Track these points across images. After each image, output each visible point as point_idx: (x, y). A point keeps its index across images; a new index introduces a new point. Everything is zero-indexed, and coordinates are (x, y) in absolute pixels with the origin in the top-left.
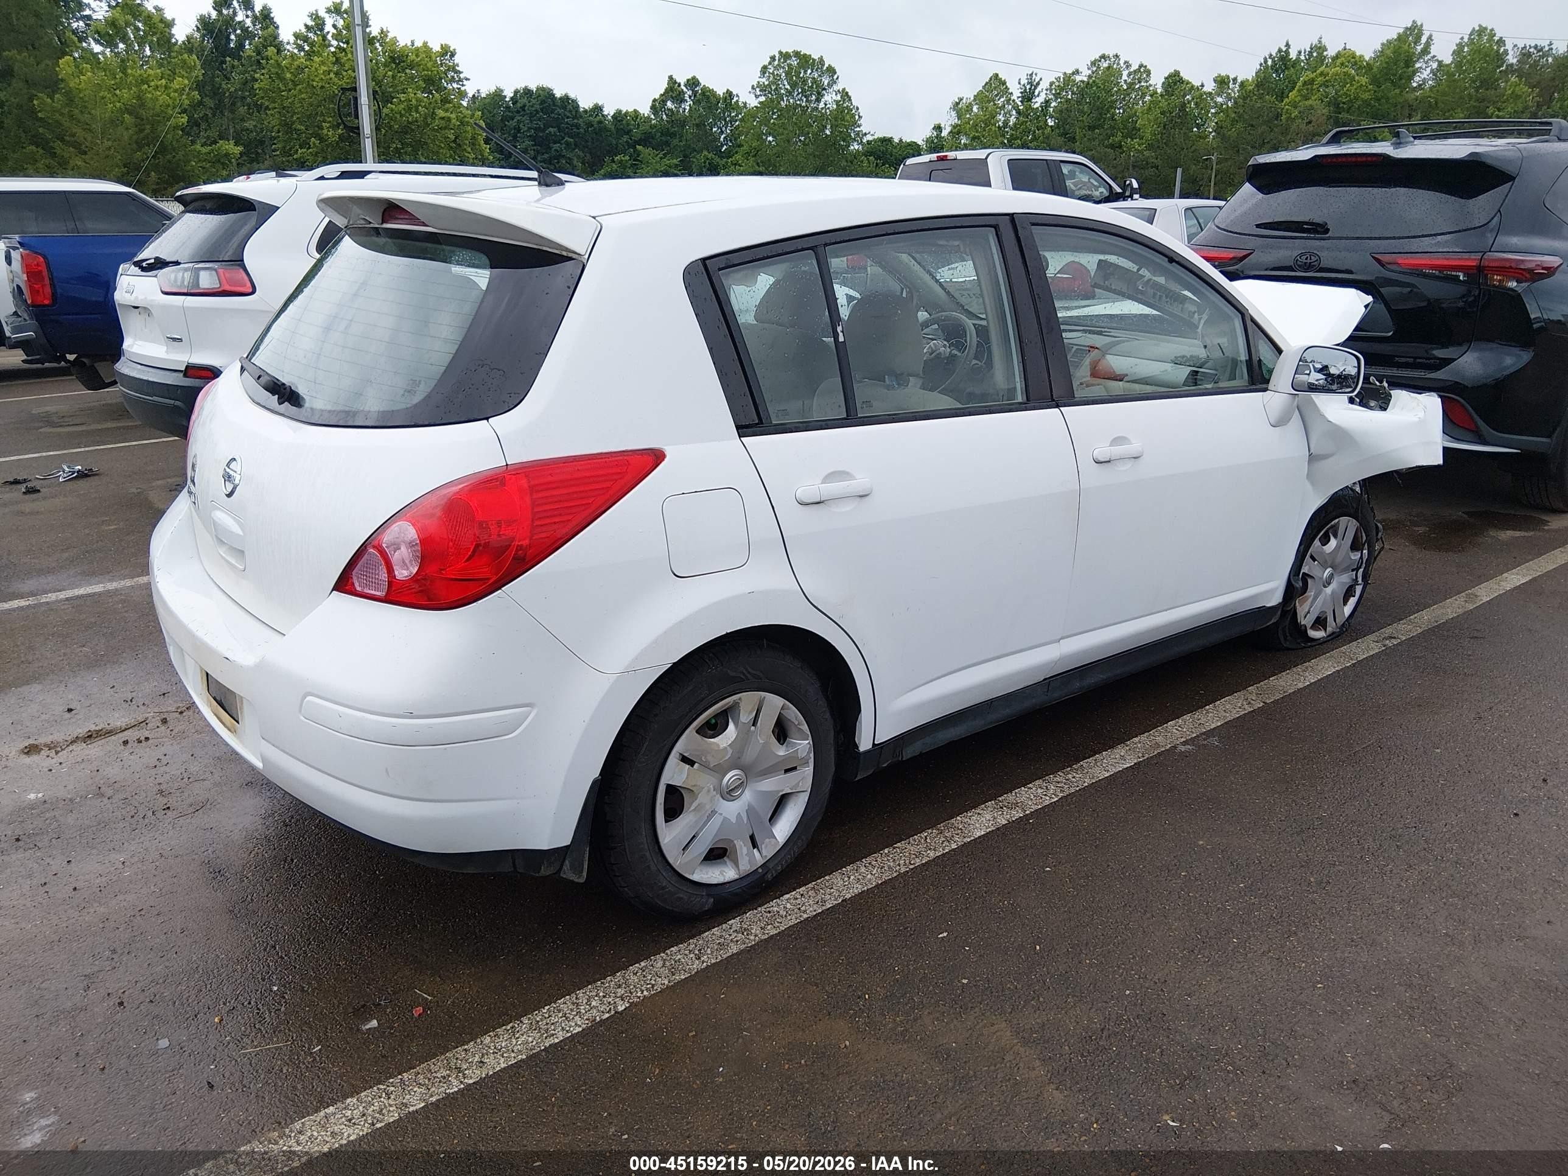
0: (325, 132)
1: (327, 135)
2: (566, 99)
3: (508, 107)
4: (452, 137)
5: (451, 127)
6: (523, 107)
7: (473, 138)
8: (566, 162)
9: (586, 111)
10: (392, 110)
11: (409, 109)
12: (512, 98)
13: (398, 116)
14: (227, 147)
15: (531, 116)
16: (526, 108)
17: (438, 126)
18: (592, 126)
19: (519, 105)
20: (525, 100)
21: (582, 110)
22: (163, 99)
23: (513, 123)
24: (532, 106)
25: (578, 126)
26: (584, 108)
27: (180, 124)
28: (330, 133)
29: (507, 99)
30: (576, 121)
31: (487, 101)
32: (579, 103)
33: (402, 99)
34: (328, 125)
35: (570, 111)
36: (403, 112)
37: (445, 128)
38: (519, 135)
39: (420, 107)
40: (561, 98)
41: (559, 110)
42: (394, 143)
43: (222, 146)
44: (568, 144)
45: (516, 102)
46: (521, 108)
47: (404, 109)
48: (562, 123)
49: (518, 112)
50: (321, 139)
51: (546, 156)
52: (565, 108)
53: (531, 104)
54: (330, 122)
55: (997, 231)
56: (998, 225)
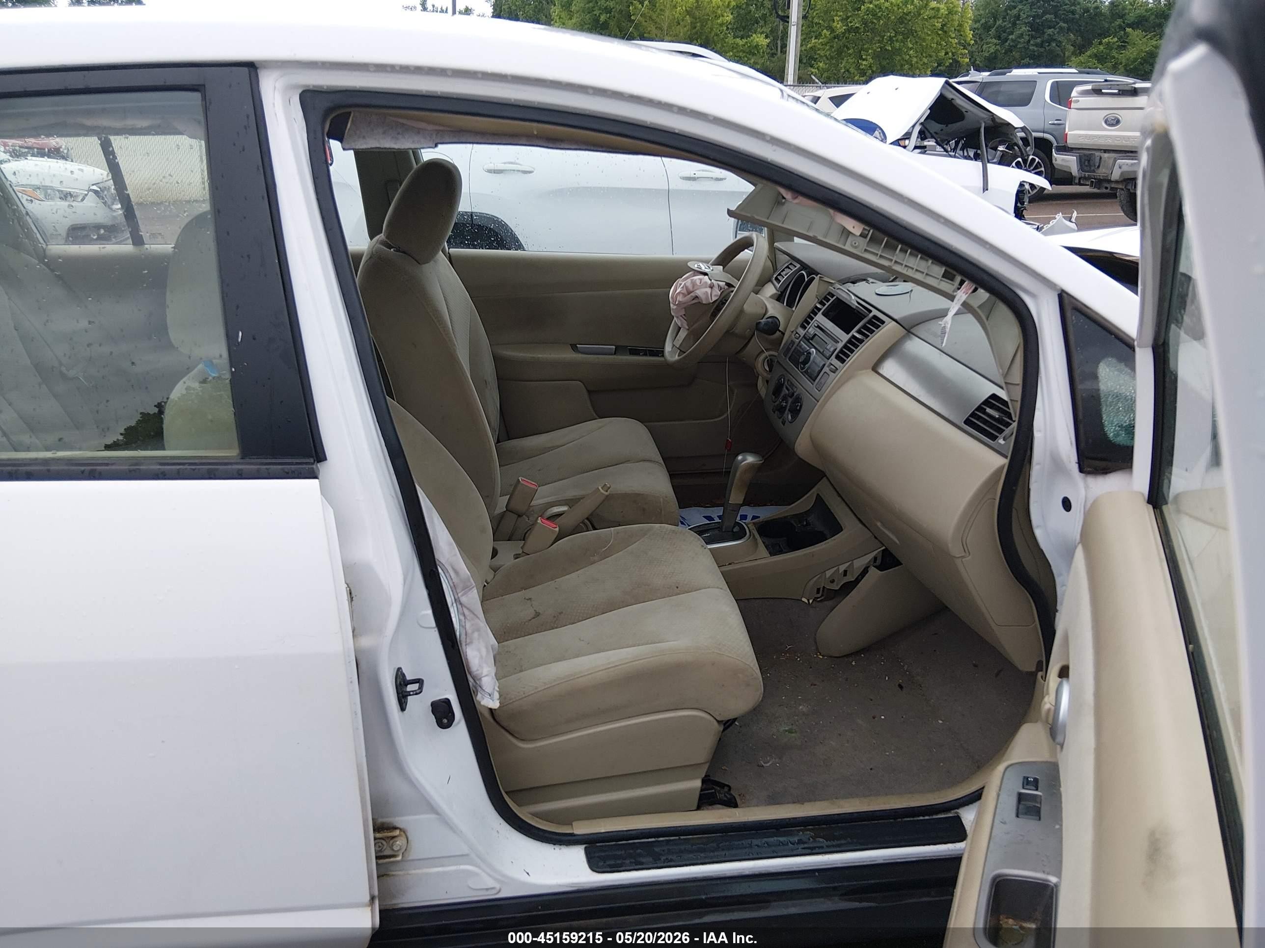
0: (835, 24)
1: (836, 27)
4: (939, 25)
5: (940, 15)
7: (960, 25)
8: (1057, 45)
13: (896, 9)
14: (757, 40)
15: (1032, 5)
17: (928, 16)
18: (1088, 12)
23: (1015, 12)
25: (1073, 12)
27: (725, 21)
28: (839, 26)
30: (1073, 7)
34: (838, 19)
37: (934, 17)
38: (1017, 22)
42: (889, 32)
43: (754, 39)
44: (1061, 29)
48: (1059, 10)
50: (832, 30)
54: (840, 16)
55: (204, 98)
56: (204, 85)
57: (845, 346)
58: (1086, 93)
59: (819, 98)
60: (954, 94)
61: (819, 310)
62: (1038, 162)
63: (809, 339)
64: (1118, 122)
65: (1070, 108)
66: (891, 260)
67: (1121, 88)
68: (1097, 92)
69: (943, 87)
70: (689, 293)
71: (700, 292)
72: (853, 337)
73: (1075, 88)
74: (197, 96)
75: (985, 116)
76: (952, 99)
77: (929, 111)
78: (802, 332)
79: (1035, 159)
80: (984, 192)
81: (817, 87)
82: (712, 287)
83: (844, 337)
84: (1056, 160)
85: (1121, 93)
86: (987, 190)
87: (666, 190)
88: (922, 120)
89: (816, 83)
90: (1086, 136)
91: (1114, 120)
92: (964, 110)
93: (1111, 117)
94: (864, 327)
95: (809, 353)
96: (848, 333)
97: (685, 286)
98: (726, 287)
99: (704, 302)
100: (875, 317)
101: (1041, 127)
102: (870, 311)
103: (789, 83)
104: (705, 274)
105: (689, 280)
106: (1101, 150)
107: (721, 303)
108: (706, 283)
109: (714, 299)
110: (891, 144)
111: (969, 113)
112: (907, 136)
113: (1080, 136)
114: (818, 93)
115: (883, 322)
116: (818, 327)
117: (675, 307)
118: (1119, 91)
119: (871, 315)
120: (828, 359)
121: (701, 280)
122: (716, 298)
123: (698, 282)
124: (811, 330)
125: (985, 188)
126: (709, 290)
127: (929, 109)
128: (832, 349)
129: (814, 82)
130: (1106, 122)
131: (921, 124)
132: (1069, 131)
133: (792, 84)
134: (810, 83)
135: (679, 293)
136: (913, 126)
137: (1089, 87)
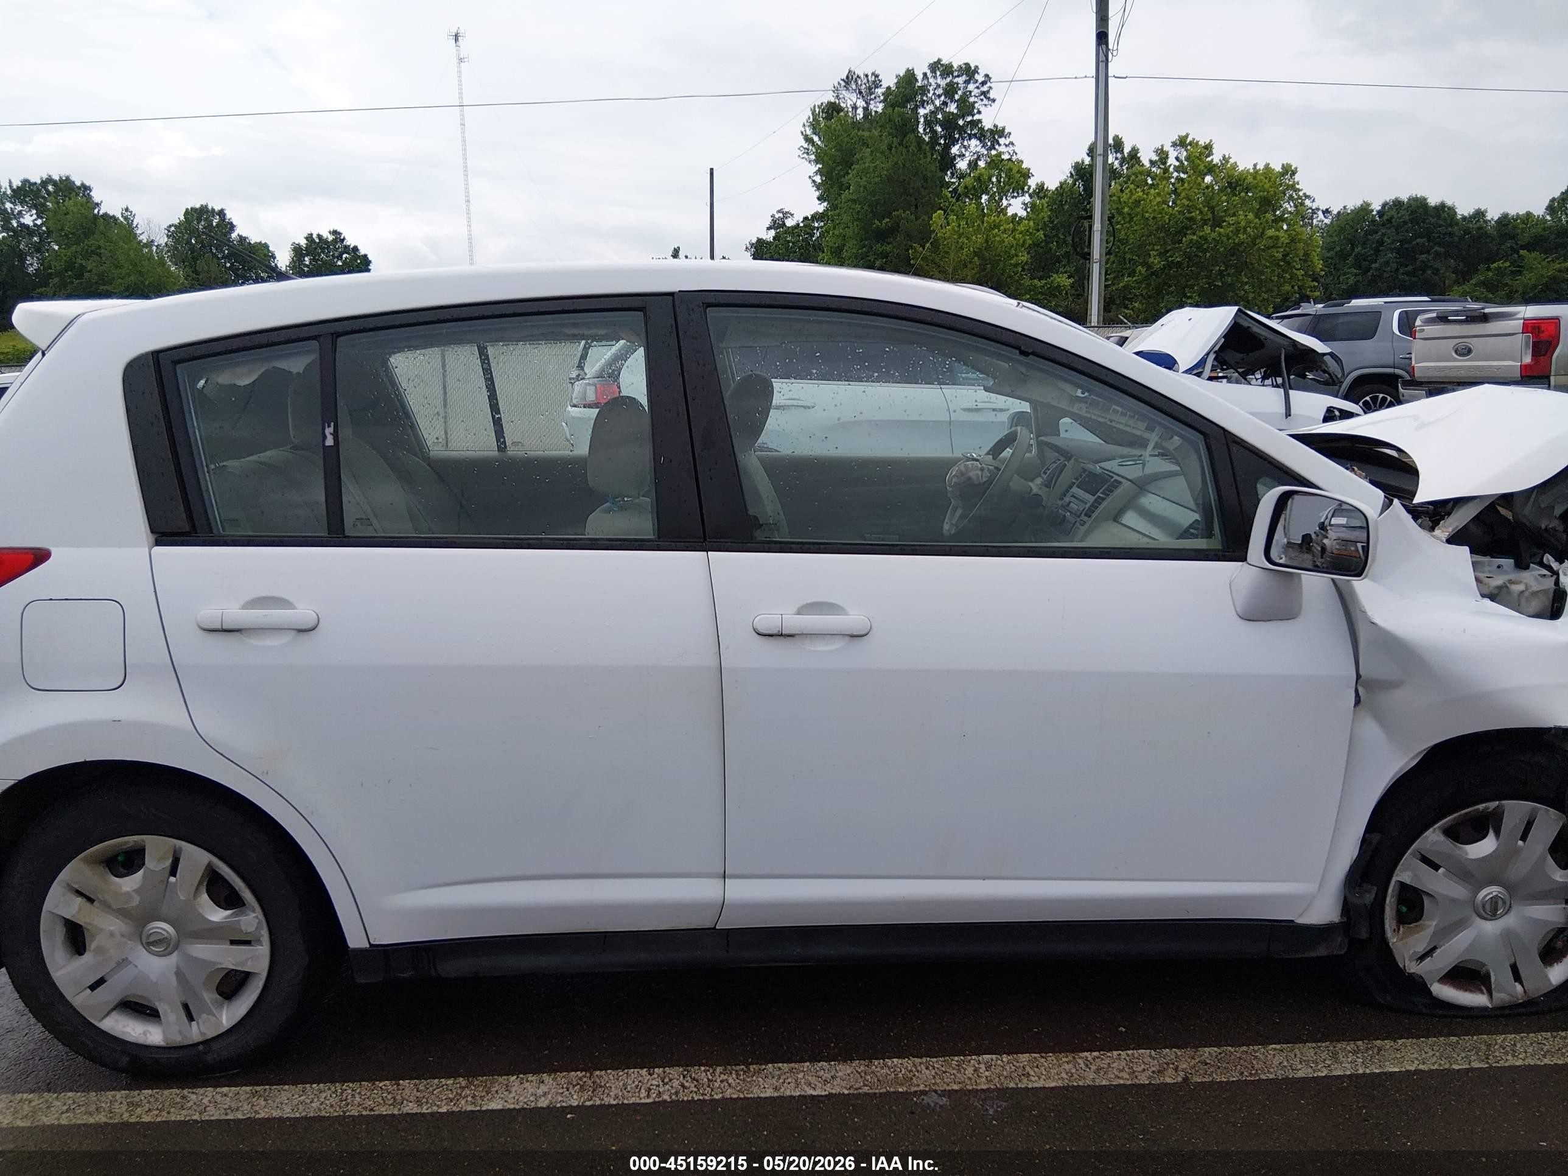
0: (1152, 260)
1: (1153, 262)
2: (1442, 207)
3: (1374, 221)
4: (1280, 256)
5: (1280, 245)
6: (1390, 221)
7: (1306, 254)
8: (1433, 273)
9: (1464, 218)
10: (1220, 234)
11: (1237, 232)
12: (1379, 212)
13: (1225, 239)
14: (1059, 280)
15: (1398, 228)
16: (1394, 220)
17: (1265, 246)
18: (1470, 233)
19: (1385, 217)
20: (1392, 213)
21: (1459, 217)
22: (1009, 240)
23: (1377, 237)
24: (1400, 218)
25: (1451, 234)
26: (1462, 215)
27: (1020, 262)
28: (1156, 261)
29: (1374, 213)
30: (1450, 229)
31: (1350, 217)
32: (1457, 210)
33: (1231, 222)
34: (1155, 253)
35: (1445, 219)
36: (1231, 234)
37: (1273, 247)
38: (1381, 248)
39: (1248, 229)
40: (1436, 208)
41: (1431, 219)
42: (1218, 265)
43: (1055, 279)
44: (1437, 254)
45: (1383, 215)
46: (1387, 220)
47: (1232, 232)
48: (1433, 233)
49: (1384, 225)
50: (1149, 266)
51: (1410, 268)
52: (1439, 216)
53: (1399, 215)
54: (1157, 250)
55: (645, 315)
56: (645, 308)
57: (1092, 505)
58: (1430, 321)
59: (1127, 338)
60: (1249, 322)
61: (1074, 483)
62: (1391, 401)
63: (1066, 507)
64: (1470, 351)
65: (1415, 338)
66: (1106, 418)
67: (1469, 314)
68: (1442, 319)
69: (1236, 314)
70: (962, 474)
71: (973, 474)
72: (1099, 497)
73: (1419, 317)
74: (641, 314)
75: (1285, 343)
76: (1249, 327)
77: (1223, 340)
78: (1060, 503)
79: (1387, 398)
80: (1286, 418)
81: (1126, 327)
82: (982, 470)
83: (1091, 499)
84: (1403, 396)
85: (1469, 319)
86: (1290, 415)
87: (946, 422)
88: (1217, 348)
89: (1125, 324)
90: (1435, 368)
91: (1465, 349)
92: (1262, 338)
93: (1461, 346)
94: (1107, 489)
95: (1065, 516)
96: (1094, 495)
97: (959, 470)
98: (995, 471)
99: (976, 483)
100: (1116, 480)
101: (1390, 362)
102: (1112, 477)
103: (1093, 324)
104: (977, 460)
105: (962, 465)
106: (1454, 382)
107: (990, 481)
108: (977, 467)
109: (985, 479)
110: (1183, 372)
111: (1268, 340)
112: (1202, 363)
113: (1428, 368)
114: (1125, 334)
115: (1120, 483)
116: (1073, 496)
117: (951, 489)
118: (1467, 317)
119: (1112, 480)
120: (1079, 517)
121: (972, 464)
122: (987, 479)
123: (970, 466)
124: (1067, 499)
125: (1288, 414)
126: (980, 473)
127: (1224, 337)
128: (1082, 509)
129: (1122, 322)
130: (1456, 352)
131: (1215, 352)
132: (1416, 363)
133: (1096, 325)
134: (1117, 324)
135: (954, 476)
136: (1208, 354)
137: (1434, 315)
